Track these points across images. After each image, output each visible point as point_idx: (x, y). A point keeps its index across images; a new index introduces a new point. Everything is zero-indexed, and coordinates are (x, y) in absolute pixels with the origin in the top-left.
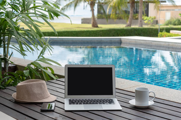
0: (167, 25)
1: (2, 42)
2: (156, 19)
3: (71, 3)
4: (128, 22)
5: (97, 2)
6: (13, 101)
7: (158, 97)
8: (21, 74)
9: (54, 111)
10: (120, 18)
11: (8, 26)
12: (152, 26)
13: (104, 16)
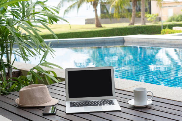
0: (170, 21)
1: (5, 48)
2: (159, 16)
3: (74, 4)
4: (131, 21)
5: (100, 2)
6: (16, 106)
7: (157, 96)
8: (25, 79)
9: (56, 114)
10: (123, 17)
11: (9, 33)
12: (155, 23)
13: (107, 15)
